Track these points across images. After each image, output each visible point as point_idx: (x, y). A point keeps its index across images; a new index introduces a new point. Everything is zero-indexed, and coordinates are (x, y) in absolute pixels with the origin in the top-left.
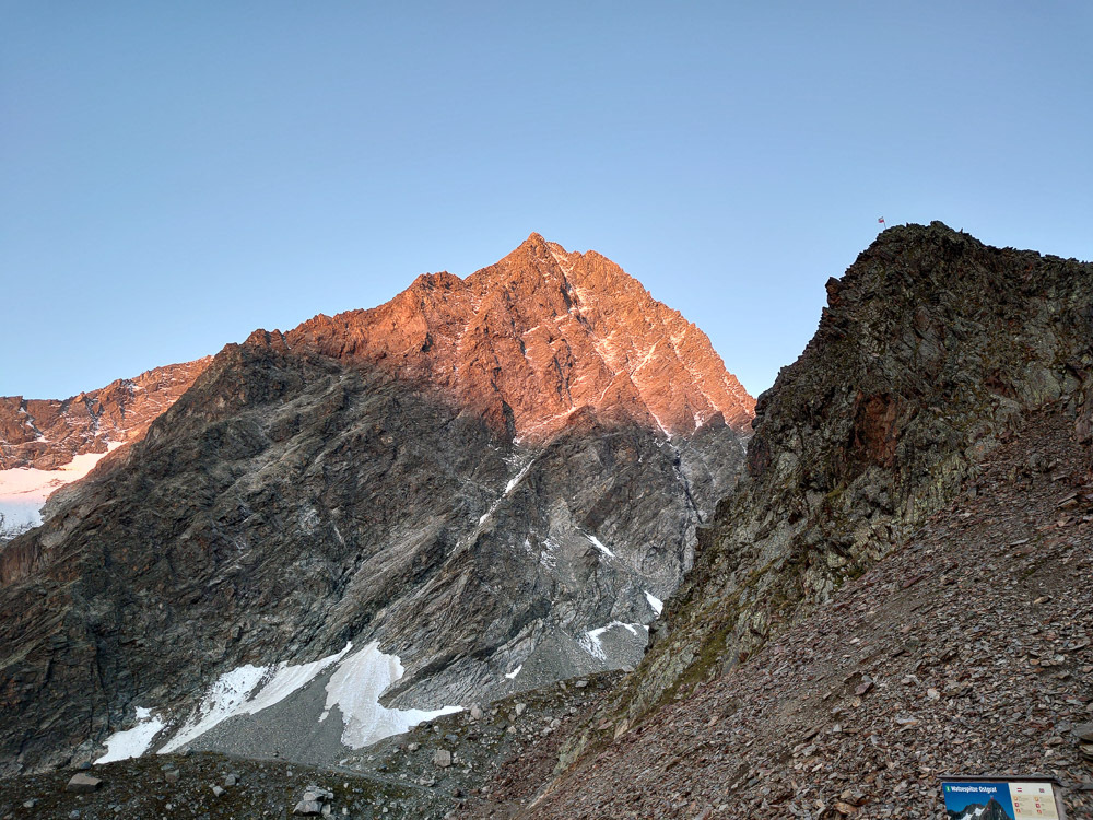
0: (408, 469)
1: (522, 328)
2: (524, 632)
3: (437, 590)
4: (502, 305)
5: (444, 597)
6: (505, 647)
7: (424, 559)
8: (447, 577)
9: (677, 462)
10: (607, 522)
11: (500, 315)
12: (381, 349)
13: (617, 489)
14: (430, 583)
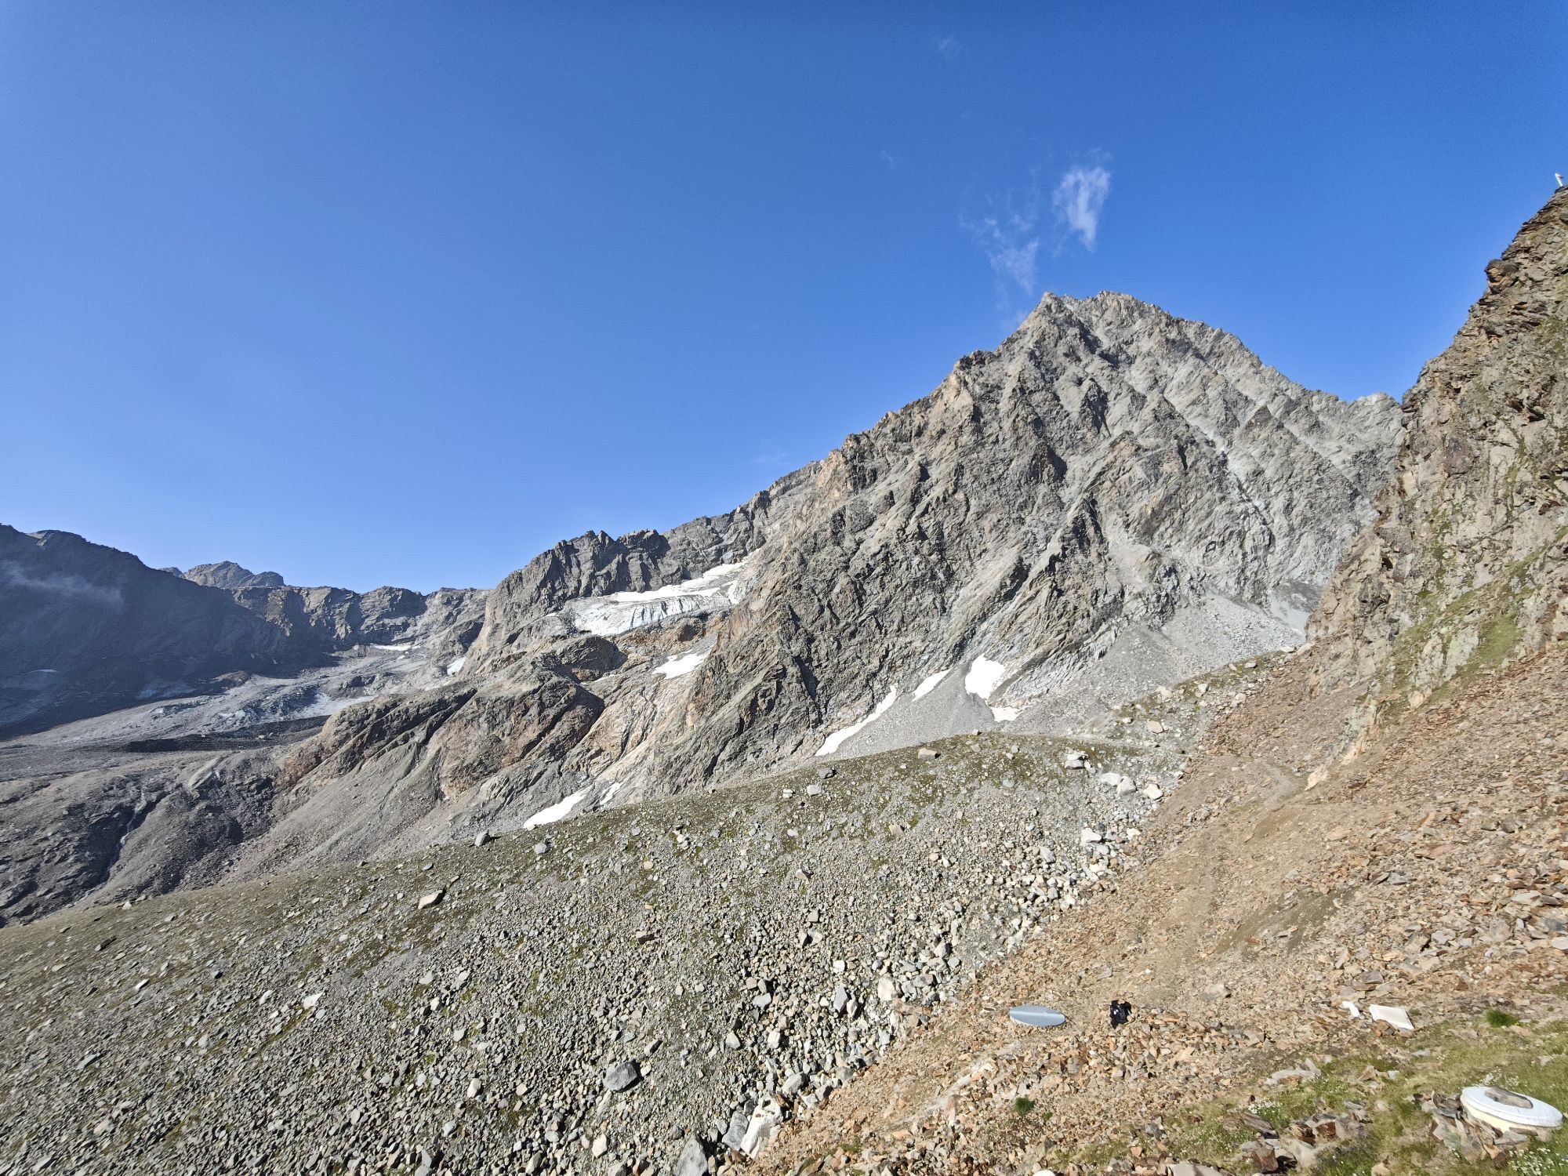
0: (980, 516)
1: (1052, 379)
2: (1104, 627)
3: (1024, 604)
4: (1031, 364)
5: (1031, 608)
6: (1089, 640)
7: (1008, 582)
8: (1030, 593)
9: (1224, 462)
10: (1162, 529)
11: (1032, 372)
12: (939, 427)
13: (1168, 499)
14: (1017, 599)
